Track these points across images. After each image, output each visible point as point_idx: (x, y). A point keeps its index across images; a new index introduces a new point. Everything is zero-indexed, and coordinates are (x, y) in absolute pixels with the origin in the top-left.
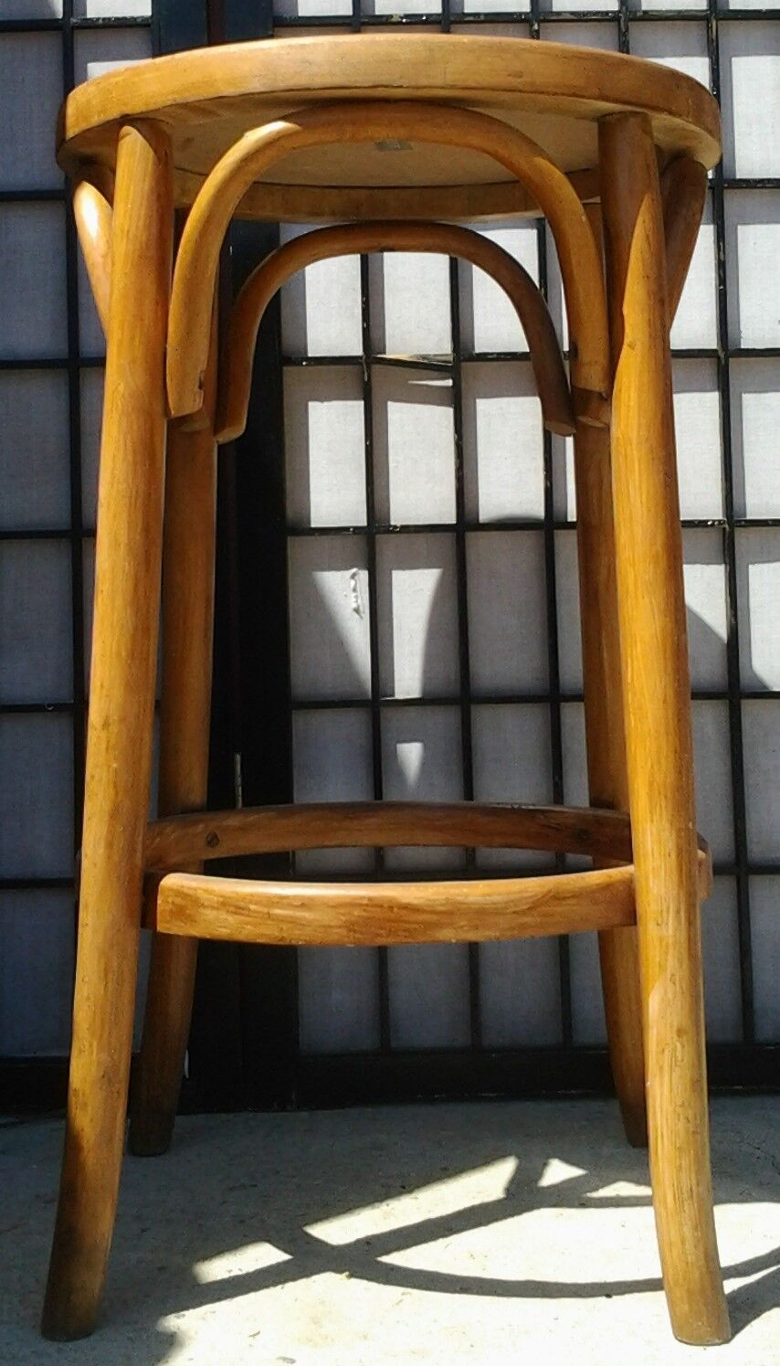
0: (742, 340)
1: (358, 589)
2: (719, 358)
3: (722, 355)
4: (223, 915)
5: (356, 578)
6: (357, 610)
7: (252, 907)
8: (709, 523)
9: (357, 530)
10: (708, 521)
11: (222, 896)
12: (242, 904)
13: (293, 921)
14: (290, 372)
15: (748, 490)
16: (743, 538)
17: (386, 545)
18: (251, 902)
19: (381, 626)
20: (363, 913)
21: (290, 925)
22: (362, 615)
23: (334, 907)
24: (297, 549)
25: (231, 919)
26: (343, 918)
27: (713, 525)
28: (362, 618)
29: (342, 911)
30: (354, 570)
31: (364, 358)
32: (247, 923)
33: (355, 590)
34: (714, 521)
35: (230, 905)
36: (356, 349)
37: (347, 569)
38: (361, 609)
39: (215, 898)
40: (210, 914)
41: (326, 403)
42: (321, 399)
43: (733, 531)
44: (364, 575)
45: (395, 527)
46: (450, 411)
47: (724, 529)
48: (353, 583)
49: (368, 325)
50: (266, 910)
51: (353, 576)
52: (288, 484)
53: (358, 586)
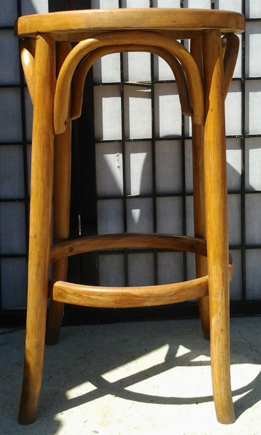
0: (250, 74)
1: (119, 160)
2: (242, 81)
3: (243, 80)
4: (74, 297)
5: (119, 156)
6: (119, 167)
7: (84, 295)
8: (237, 136)
9: (118, 141)
10: (236, 136)
11: (74, 291)
12: (80, 294)
13: (98, 300)
14: (96, 88)
15: (250, 125)
16: (248, 141)
17: (128, 145)
18: (84, 293)
19: (127, 171)
20: (120, 298)
21: (96, 301)
22: (120, 168)
23: (111, 296)
24: (98, 147)
25: (77, 298)
26: (114, 299)
27: (238, 137)
28: (120, 169)
29: (113, 297)
30: (118, 154)
31: (121, 84)
32: (82, 300)
33: (118, 160)
34: (238, 136)
35: (77, 294)
36: (119, 80)
37: (116, 153)
38: (120, 166)
39: (72, 291)
40: (70, 296)
41: (108, 98)
42: (106, 97)
43: (244, 139)
44: (121, 155)
45: (131, 140)
46: (150, 100)
47: (242, 138)
48: (117, 158)
49: (123, 72)
50: (88, 296)
51: (117, 156)
52: (96, 126)
53: (119, 159)
